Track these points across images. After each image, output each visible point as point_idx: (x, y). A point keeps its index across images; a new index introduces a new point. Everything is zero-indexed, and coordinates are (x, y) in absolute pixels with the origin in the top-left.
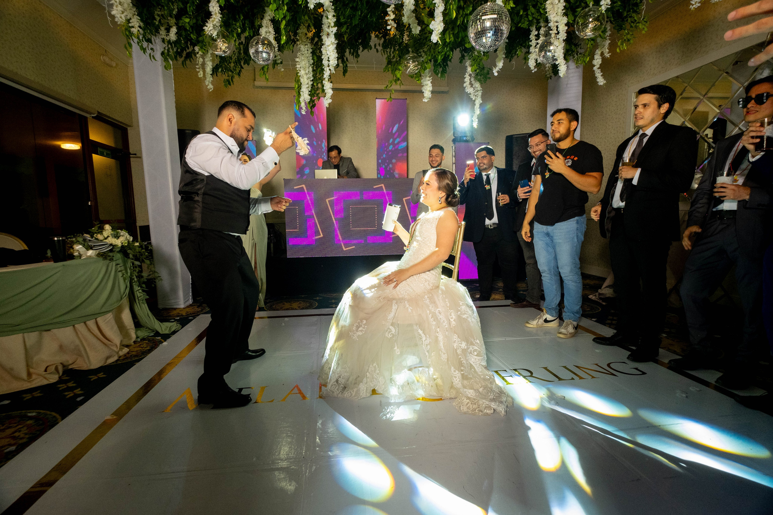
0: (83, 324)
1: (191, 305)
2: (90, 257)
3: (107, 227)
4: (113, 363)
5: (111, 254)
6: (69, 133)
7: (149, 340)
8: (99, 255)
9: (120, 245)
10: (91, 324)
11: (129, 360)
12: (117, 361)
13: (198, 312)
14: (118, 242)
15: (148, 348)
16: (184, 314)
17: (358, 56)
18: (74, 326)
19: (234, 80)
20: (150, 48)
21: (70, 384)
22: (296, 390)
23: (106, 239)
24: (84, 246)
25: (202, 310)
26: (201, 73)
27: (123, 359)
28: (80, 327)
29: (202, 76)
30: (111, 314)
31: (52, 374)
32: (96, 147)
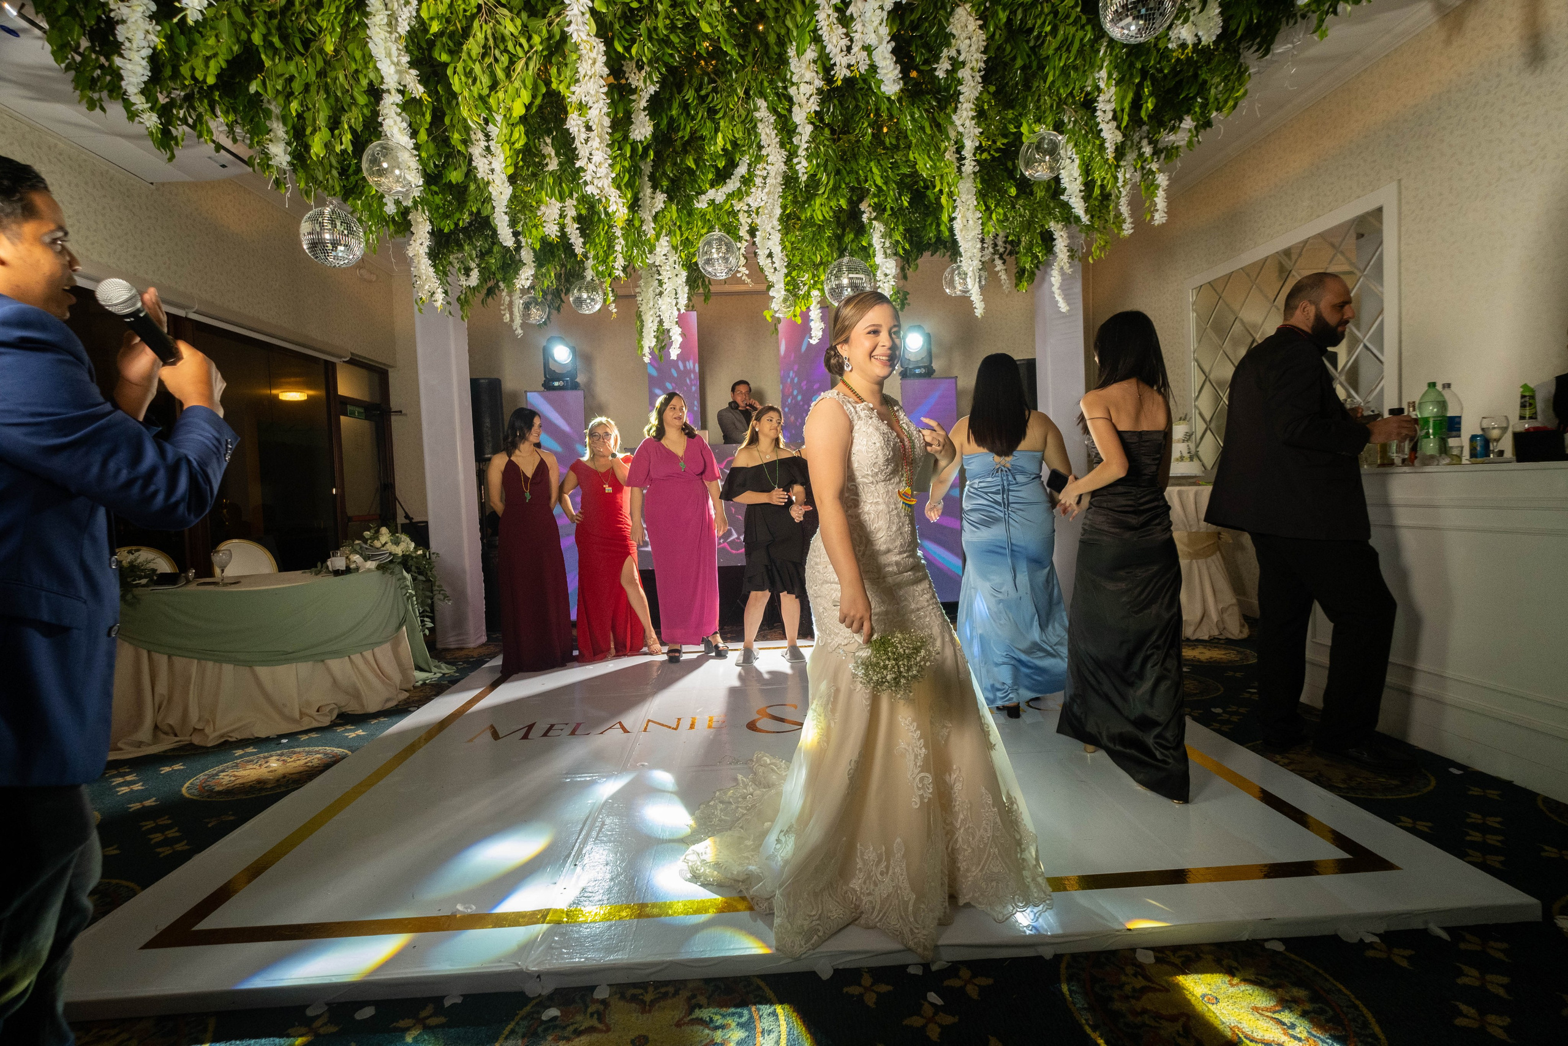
0: (358, 655)
1: (483, 644)
2: (369, 570)
3: (384, 530)
5: (392, 566)
6: (293, 379)
8: (379, 567)
9: (400, 554)
10: (368, 654)
11: (411, 705)
14: (398, 550)
16: (475, 655)
18: (348, 656)
21: (348, 727)
22: (618, 726)
23: (383, 546)
24: (361, 555)
26: (508, 315)
28: (356, 658)
30: (387, 644)
31: (325, 715)
32: (344, 405)
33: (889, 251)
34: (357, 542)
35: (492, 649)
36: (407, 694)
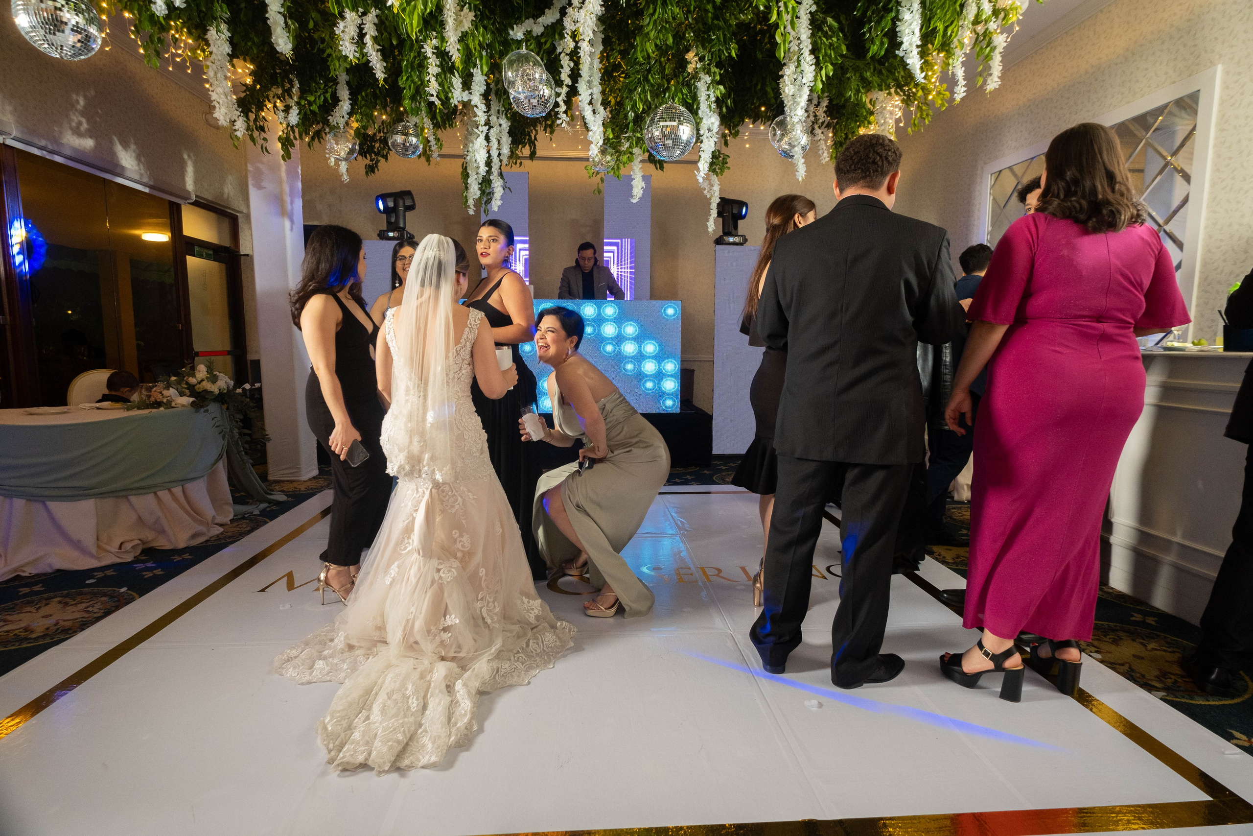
0: (167, 491)
1: (314, 478)
3: (201, 367)
4: (202, 543)
6: (152, 220)
7: (251, 520)
9: (217, 391)
10: (178, 490)
11: (223, 541)
12: (206, 541)
13: (322, 487)
14: (215, 388)
15: (248, 529)
16: (305, 488)
17: (552, 132)
18: (155, 493)
19: (379, 164)
20: (262, 138)
21: (149, 565)
23: (199, 383)
24: (174, 390)
25: (327, 486)
26: (332, 159)
27: (215, 541)
28: (164, 494)
29: (332, 164)
30: (201, 480)
31: (127, 552)
32: (192, 246)
33: (713, 106)
34: (173, 378)
35: (321, 482)
36: (221, 530)
